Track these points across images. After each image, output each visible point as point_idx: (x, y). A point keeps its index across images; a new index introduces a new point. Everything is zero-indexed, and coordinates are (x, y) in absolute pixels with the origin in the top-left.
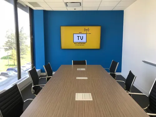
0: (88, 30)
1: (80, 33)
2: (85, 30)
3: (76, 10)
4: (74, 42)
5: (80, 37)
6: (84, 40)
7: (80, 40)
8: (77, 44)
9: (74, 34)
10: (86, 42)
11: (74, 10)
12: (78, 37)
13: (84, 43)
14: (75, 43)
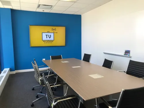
0: (55, 29)
1: (48, 32)
2: (53, 29)
3: (44, 12)
4: (42, 40)
5: (48, 36)
6: (52, 38)
7: (48, 39)
8: (46, 42)
9: (42, 33)
10: (54, 40)
11: (43, 12)
12: (47, 35)
13: (52, 41)
14: (44, 41)
